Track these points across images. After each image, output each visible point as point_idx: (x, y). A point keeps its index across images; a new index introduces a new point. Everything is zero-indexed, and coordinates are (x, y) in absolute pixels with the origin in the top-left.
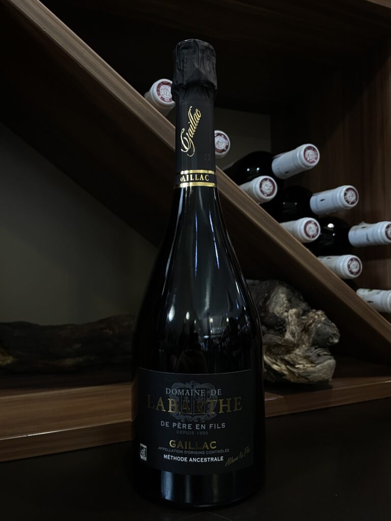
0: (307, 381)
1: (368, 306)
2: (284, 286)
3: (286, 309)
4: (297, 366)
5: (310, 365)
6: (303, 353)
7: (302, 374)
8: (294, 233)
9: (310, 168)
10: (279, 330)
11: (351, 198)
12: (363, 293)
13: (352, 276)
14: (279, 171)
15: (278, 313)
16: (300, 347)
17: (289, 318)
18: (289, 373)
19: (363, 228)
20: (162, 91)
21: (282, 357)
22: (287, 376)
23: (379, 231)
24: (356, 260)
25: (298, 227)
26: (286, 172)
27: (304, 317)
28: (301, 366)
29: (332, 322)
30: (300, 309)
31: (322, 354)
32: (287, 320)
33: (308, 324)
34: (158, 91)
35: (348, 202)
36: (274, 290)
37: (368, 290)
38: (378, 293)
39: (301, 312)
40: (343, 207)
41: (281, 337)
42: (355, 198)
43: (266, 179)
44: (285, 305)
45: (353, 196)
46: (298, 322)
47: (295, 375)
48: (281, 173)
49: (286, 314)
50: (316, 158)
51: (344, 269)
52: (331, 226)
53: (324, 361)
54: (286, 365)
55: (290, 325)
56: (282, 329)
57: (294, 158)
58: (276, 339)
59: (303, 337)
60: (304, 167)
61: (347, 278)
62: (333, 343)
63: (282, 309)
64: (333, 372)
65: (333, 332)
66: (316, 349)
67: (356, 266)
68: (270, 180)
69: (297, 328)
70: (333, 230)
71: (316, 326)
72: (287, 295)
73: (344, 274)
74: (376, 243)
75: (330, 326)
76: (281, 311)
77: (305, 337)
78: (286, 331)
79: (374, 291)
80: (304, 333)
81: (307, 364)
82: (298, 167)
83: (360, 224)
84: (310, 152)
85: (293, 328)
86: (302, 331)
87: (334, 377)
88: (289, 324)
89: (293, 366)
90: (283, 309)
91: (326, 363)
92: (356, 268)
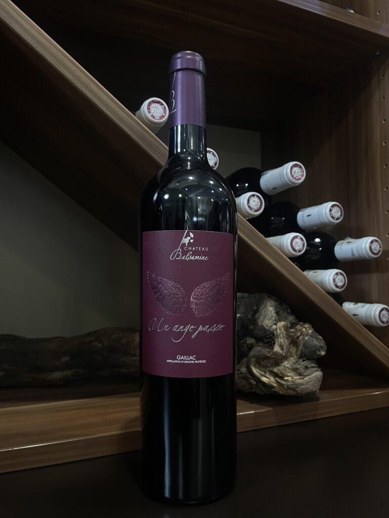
0: (295, 393)
1: (353, 319)
2: (273, 300)
3: (275, 322)
4: (286, 378)
5: (298, 377)
6: (291, 365)
7: (290, 386)
8: (281, 248)
9: (297, 185)
10: (267, 343)
11: (336, 214)
12: (348, 306)
13: (338, 290)
14: (267, 187)
15: (267, 326)
16: (288, 360)
17: (278, 330)
18: (278, 385)
19: (349, 242)
20: (153, 109)
21: (271, 369)
22: (277, 388)
23: (363, 246)
24: (341, 274)
25: (285, 241)
26: (274, 189)
27: (292, 330)
28: (290, 378)
29: (319, 335)
30: (288, 321)
31: (309, 366)
32: (275, 332)
33: (295, 337)
34: (149, 109)
35: (333, 218)
36: (262, 304)
37: (353, 303)
38: (363, 306)
39: (289, 325)
40: (328, 222)
41: (270, 349)
42: (340, 214)
43: (253, 195)
44: (274, 318)
45: (338, 212)
46: (286, 334)
47: (284, 387)
48: (269, 189)
49: (274, 327)
50: (302, 176)
51: (329, 283)
52: (317, 240)
53: (312, 373)
54: (274, 377)
55: (278, 338)
56: (271, 342)
57: (281, 175)
58: (265, 351)
59: (291, 349)
60: (291, 184)
61: (332, 291)
62: (320, 355)
63: (270, 322)
64: (320, 383)
65: (320, 345)
66: (304, 361)
67: (341, 280)
68: (258, 196)
69: (286, 340)
70: (319, 244)
71: (303, 338)
72: (276, 308)
73: (330, 289)
74: (360, 257)
75: (317, 339)
76: (269, 323)
77: (293, 350)
78: (274, 343)
79: (360, 304)
80: (292, 346)
81: (296, 376)
82: (286, 184)
83: (346, 239)
84: (296, 169)
85: (282, 340)
86: (290, 344)
87: (321, 389)
88: (278, 336)
89: (282, 378)
90: (272, 322)
91: (313, 375)
92: (341, 282)
